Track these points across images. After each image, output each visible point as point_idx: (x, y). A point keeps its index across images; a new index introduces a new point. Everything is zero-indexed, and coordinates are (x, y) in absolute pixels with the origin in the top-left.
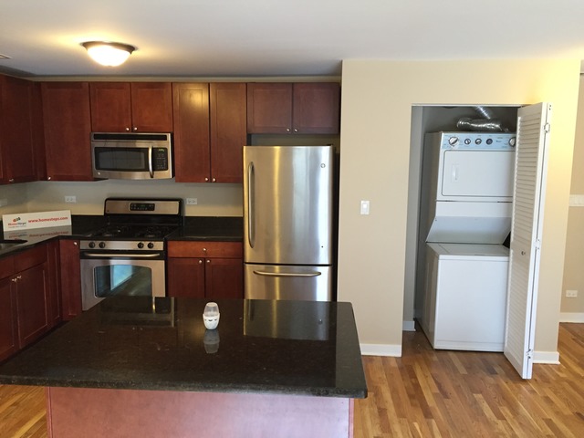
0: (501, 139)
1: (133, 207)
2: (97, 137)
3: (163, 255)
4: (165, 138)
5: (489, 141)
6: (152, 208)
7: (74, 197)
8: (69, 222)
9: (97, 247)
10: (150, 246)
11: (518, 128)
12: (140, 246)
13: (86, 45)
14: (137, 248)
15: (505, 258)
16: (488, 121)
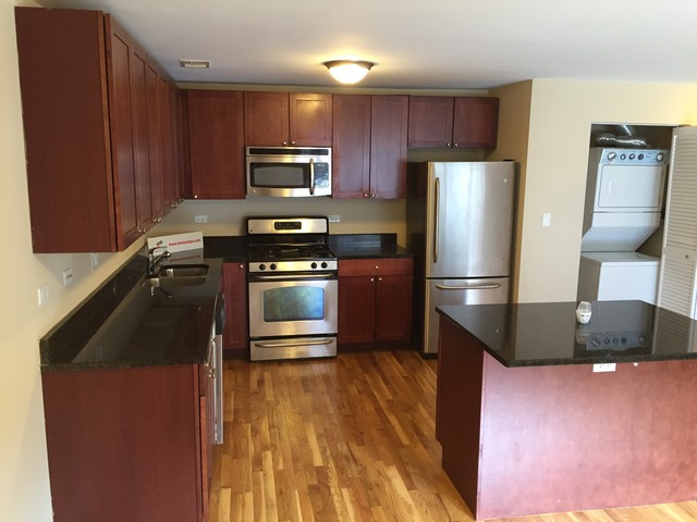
0: (652, 155)
1: (278, 226)
2: (252, 151)
3: (333, 275)
4: (326, 153)
5: (641, 157)
6: (298, 226)
7: (205, 217)
8: (201, 245)
9: (268, 269)
10: (324, 265)
11: (674, 145)
12: (314, 266)
13: (329, 64)
14: (310, 269)
15: (655, 263)
16: (630, 138)
